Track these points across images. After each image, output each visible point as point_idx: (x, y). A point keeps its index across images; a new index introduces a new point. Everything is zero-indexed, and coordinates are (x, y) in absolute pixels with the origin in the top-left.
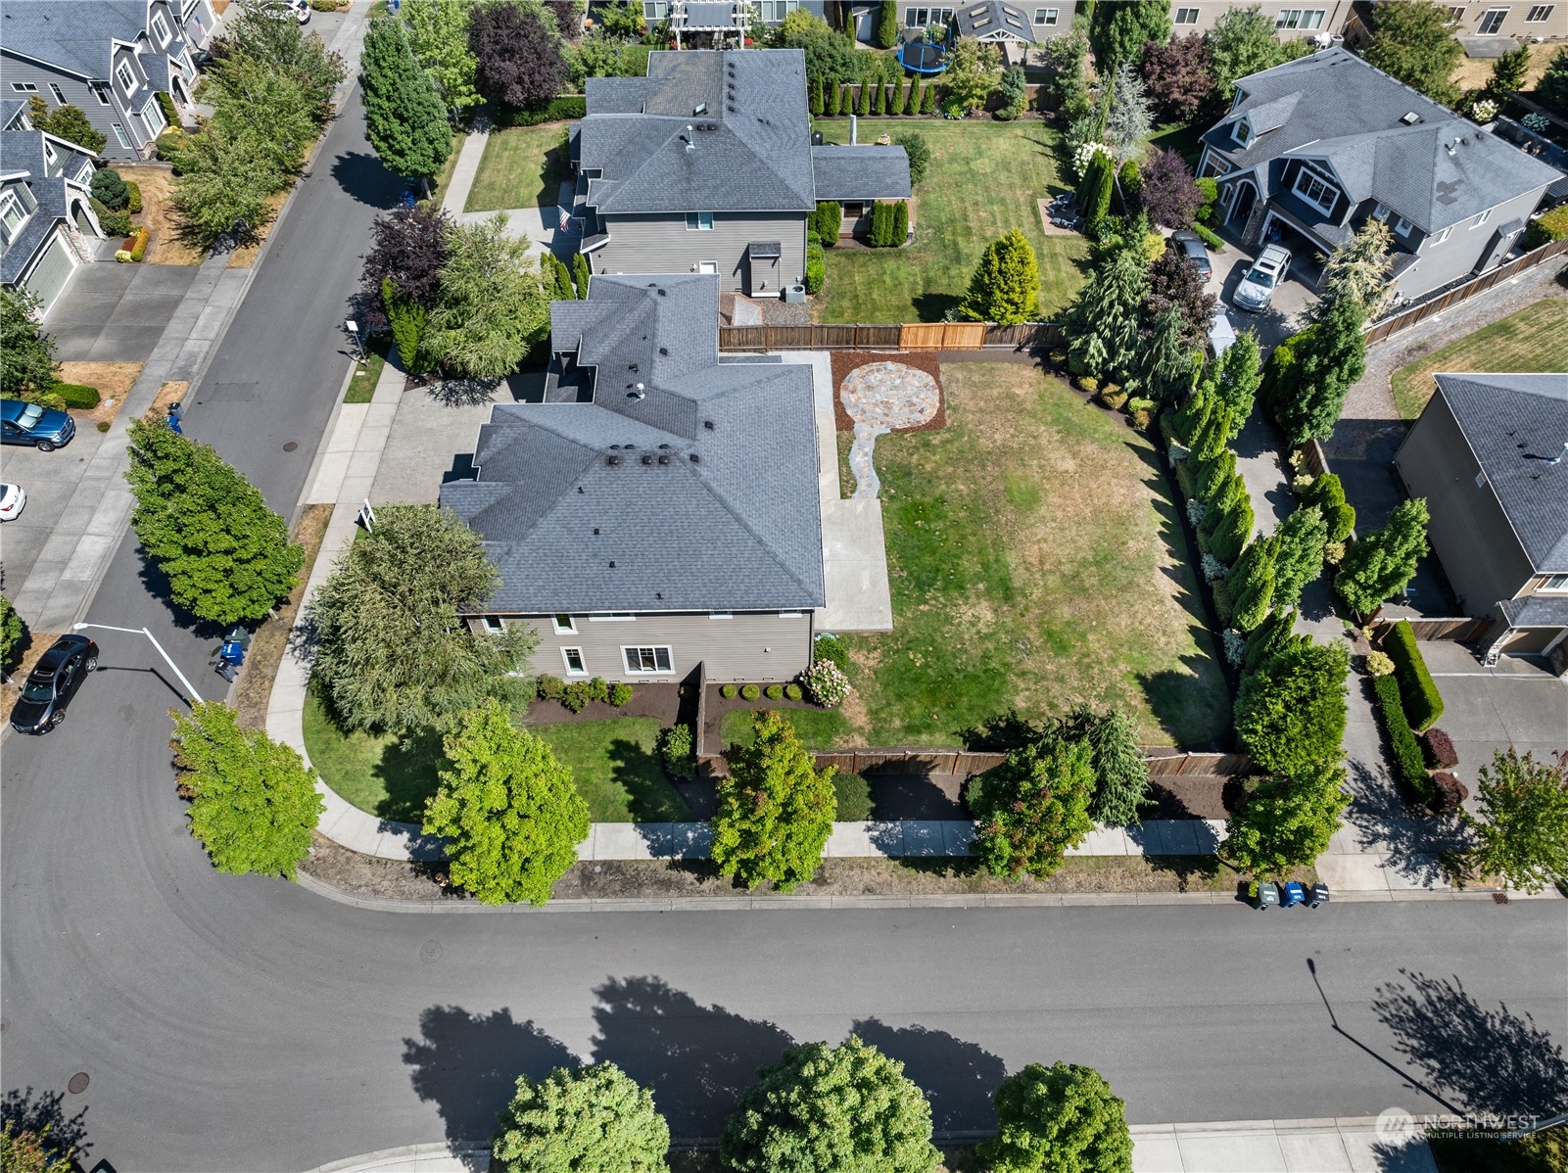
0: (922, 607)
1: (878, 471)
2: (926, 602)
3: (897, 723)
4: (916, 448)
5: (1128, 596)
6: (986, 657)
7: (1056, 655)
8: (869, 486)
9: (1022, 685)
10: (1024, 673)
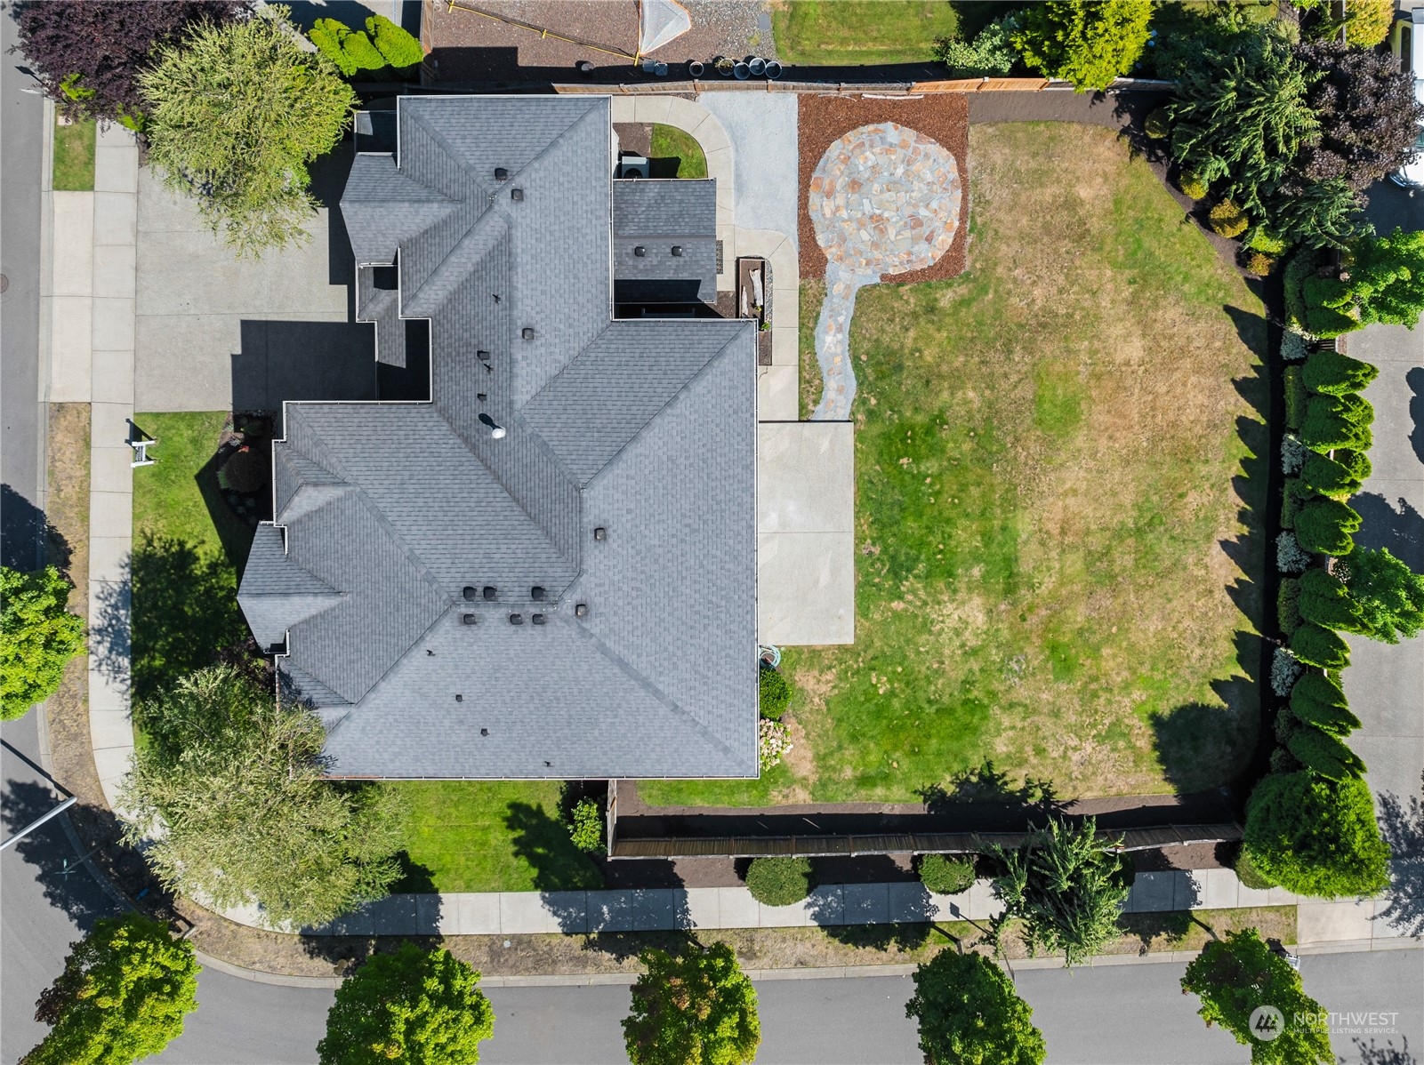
0: (894, 605)
1: (856, 360)
2: (900, 598)
3: (848, 773)
4: (915, 315)
5: (1167, 584)
6: (967, 684)
7: (1057, 679)
8: (840, 390)
9: (1006, 722)
10: (1011, 706)
